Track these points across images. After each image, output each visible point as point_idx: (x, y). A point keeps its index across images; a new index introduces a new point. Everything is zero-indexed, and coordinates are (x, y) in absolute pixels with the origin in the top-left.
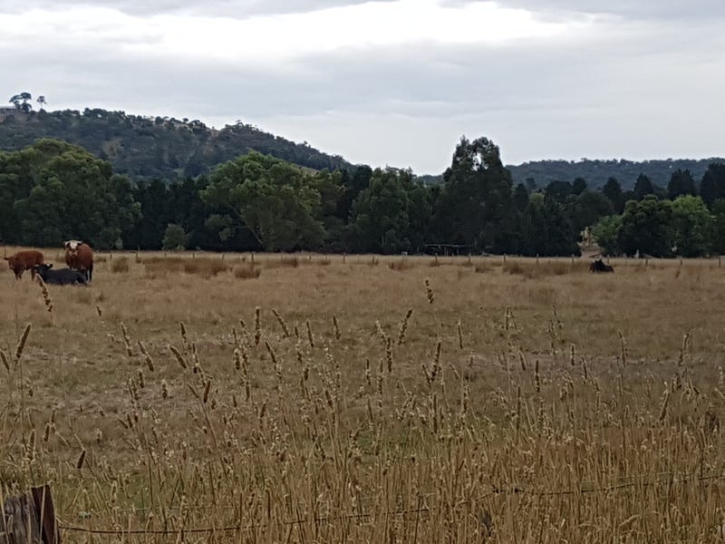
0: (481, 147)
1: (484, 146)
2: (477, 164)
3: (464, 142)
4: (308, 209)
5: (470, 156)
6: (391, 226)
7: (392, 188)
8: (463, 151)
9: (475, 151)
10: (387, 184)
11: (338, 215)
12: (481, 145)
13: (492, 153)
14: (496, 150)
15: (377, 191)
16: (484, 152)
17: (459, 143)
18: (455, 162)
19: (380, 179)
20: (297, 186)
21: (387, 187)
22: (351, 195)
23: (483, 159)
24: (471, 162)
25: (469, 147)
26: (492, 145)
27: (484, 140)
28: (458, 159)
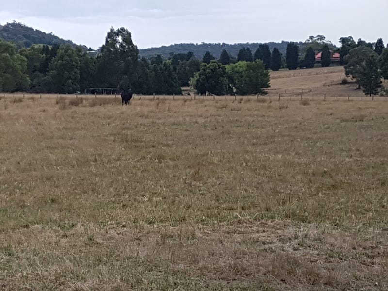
0: (121, 32)
1: (123, 32)
2: (119, 42)
3: (112, 30)
4: (19, 67)
5: (115, 38)
6: (69, 78)
7: (69, 56)
8: (111, 35)
9: (118, 35)
10: (67, 54)
11: (41, 71)
12: (121, 31)
13: (127, 38)
14: (130, 35)
15: (62, 58)
16: (123, 36)
17: (109, 31)
18: (107, 41)
19: (63, 51)
20: (11, 54)
21: (68, 56)
22: (48, 60)
23: (123, 40)
24: (115, 41)
25: (115, 33)
26: (127, 32)
27: (123, 29)
28: (109, 40)
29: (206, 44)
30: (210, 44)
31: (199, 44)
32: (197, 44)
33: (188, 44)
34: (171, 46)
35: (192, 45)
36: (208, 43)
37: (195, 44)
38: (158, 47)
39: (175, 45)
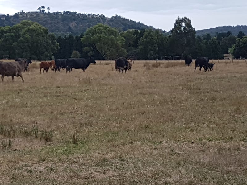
0: (184, 20)
1: (186, 20)
2: (183, 26)
3: (178, 19)
4: (120, 44)
5: (180, 24)
6: (151, 50)
7: (152, 36)
8: (178, 22)
9: (182, 22)
10: (150, 34)
11: (133, 46)
12: (185, 19)
13: (188, 23)
14: (190, 21)
15: (146, 37)
16: (186, 22)
17: (177, 19)
18: (175, 26)
19: (147, 33)
20: (115, 36)
21: (150, 36)
22: (138, 39)
23: (185, 25)
24: (181, 26)
25: (180, 21)
26: (188, 20)
27: (185, 18)
28: (176, 25)
29: (239, 26)
30: (242, 26)
31: (235, 26)
32: (233, 26)
33: (227, 26)
34: (217, 28)
35: (230, 27)
36: (241, 25)
37: (232, 26)
38: (208, 29)
39: (219, 27)
